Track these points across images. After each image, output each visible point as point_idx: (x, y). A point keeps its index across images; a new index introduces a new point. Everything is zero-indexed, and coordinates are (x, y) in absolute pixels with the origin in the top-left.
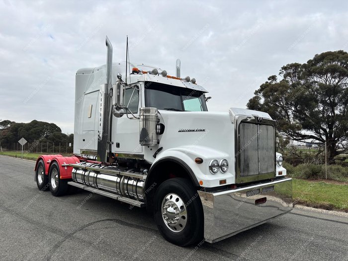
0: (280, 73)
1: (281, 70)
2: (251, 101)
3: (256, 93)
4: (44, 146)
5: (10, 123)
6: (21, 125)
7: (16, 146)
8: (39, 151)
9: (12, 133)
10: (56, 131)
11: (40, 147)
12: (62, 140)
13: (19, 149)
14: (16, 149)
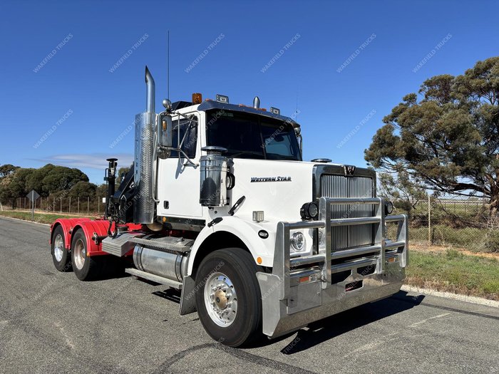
0: (421, 91)
1: (422, 86)
2: (379, 132)
3: (386, 120)
4: (64, 201)
5: (12, 168)
6: (30, 172)
7: (23, 202)
8: (58, 210)
9: (16, 183)
10: (82, 180)
11: (58, 204)
12: (91, 194)
13: (27, 208)
14: (23, 207)
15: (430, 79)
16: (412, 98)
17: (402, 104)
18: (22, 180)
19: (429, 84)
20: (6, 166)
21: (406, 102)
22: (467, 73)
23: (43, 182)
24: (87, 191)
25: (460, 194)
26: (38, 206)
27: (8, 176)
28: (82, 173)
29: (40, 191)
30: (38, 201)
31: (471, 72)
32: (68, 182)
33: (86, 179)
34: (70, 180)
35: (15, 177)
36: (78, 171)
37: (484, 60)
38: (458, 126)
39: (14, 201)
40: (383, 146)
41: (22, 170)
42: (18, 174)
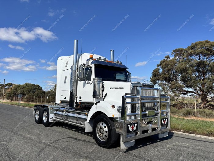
0: (172, 54)
2: (154, 71)
3: (158, 66)
4: (32, 98)
5: (12, 84)
6: (19, 86)
7: (15, 98)
8: (29, 101)
9: (13, 91)
10: (39, 89)
11: (30, 99)
12: (43, 95)
13: (17, 101)
14: (15, 100)
15: (175, 50)
16: (168, 57)
17: (164, 60)
18: (16, 89)
19: (174, 51)
20: (9, 84)
21: (166, 59)
22: (188, 48)
23: (24, 90)
24: (41, 94)
25: (188, 95)
26: (22, 100)
27: (10, 88)
28: (40, 87)
29: (23, 94)
30: (22, 98)
31: (190, 47)
32: (34, 90)
33: (41, 89)
34: (35, 89)
35: (13, 88)
36: (38, 86)
37: (194, 43)
38: (184, 68)
39: (12, 98)
40: (156, 76)
41: (16, 86)
42: (14, 87)
